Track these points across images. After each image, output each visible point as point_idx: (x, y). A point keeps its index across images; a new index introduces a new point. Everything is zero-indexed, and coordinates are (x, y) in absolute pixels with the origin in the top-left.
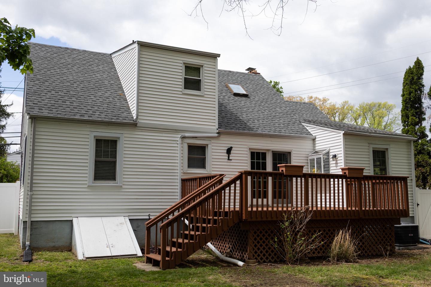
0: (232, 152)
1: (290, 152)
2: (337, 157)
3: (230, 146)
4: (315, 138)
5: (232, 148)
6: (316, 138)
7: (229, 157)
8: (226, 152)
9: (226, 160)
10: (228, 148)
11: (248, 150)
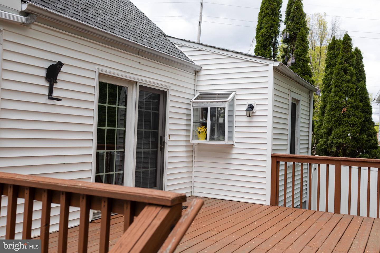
0: (60, 76)
1: (166, 92)
2: (254, 110)
3: (57, 59)
4: (199, 68)
5: (60, 64)
6: (200, 70)
7: (51, 90)
8: (44, 75)
9: (45, 100)
10: (51, 64)
11: (96, 76)
